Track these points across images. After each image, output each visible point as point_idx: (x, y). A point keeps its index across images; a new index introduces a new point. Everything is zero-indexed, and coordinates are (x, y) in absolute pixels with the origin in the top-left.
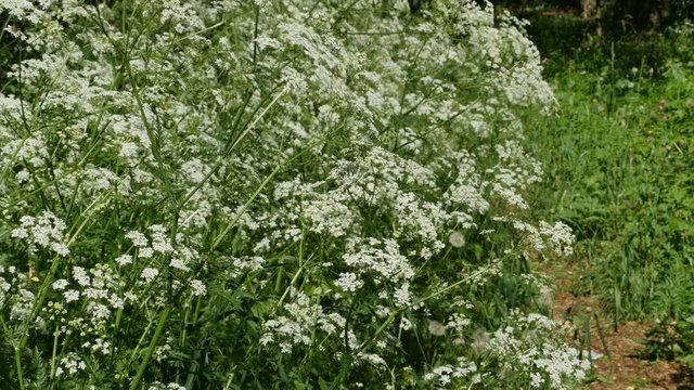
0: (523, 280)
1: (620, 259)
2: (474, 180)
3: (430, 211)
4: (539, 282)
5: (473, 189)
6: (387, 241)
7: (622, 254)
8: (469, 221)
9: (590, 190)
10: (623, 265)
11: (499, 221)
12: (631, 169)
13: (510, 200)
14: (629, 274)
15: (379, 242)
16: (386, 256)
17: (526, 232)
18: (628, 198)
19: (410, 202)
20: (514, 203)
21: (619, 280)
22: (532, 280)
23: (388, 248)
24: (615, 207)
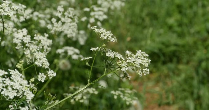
0: (113, 95)
1: (192, 78)
2: (69, 13)
3: (40, 42)
4: (124, 96)
5: (70, 20)
6: (12, 72)
7: (194, 75)
8: (77, 54)
9: (170, 28)
10: (195, 82)
11: (95, 51)
12: (200, 11)
13: (102, 36)
14: (199, 89)
15: (6, 73)
16: (12, 83)
17: (115, 59)
18: (198, 32)
19: (24, 36)
20: (105, 38)
21: (192, 93)
22: (119, 96)
23: (13, 77)
24: (189, 40)
